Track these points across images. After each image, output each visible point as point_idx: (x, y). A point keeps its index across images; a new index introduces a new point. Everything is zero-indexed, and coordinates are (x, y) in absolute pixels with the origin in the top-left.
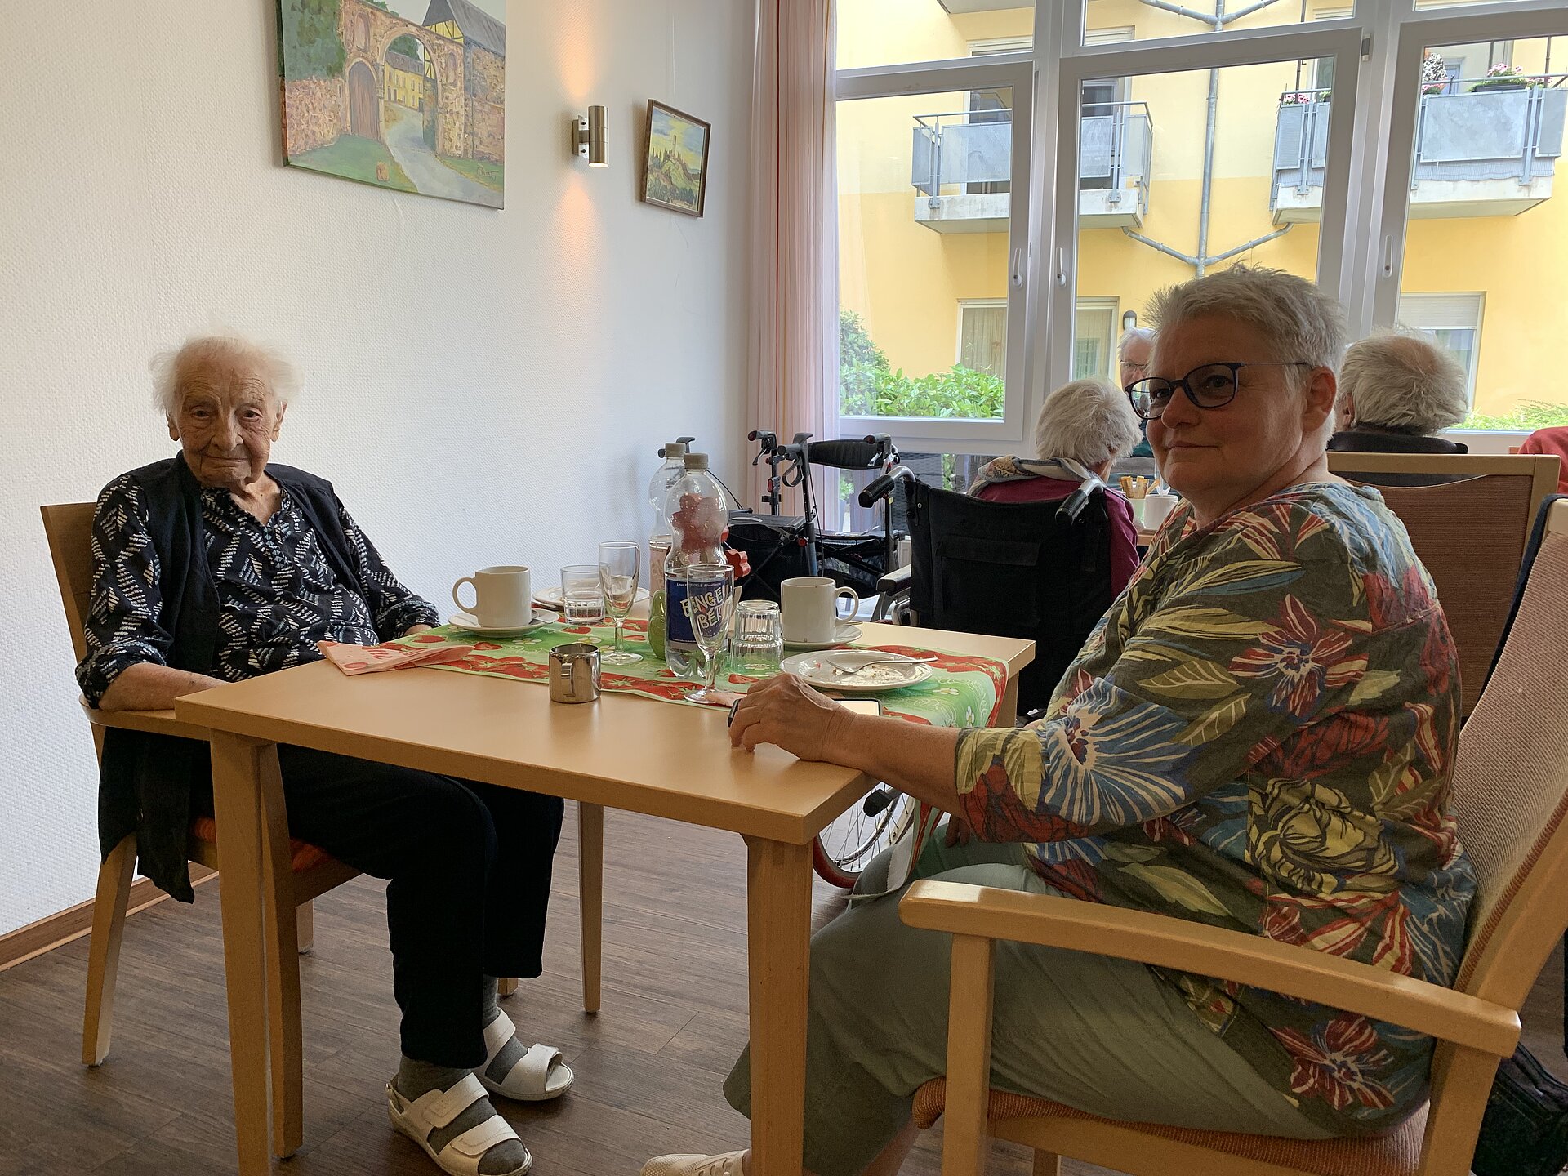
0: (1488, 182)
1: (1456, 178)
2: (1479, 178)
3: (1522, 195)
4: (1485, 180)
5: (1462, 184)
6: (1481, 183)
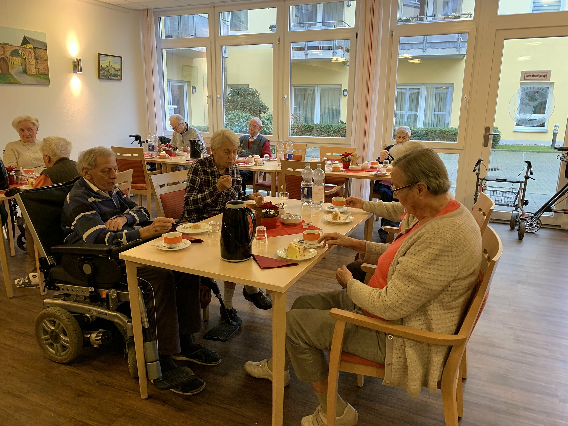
1: (438, 47)
2: (444, 47)
3: (457, 53)
5: (439, 50)
6: (445, 49)
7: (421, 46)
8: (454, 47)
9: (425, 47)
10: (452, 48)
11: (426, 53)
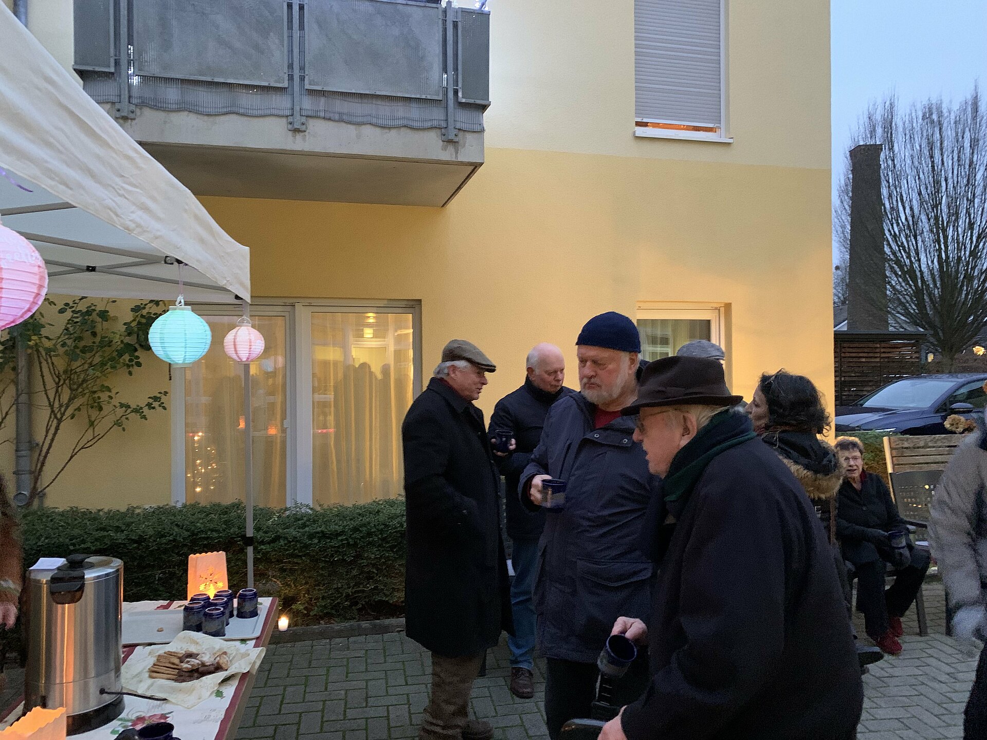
0: (402, 129)
1: (359, 120)
2: (390, 123)
3: (446, 155)
4: (398, 127)
5: (367, 130)
6: (393, 132)
7: (281, 103)
8: (432, 128)
9: (297, 108)
10: (424, 129)
11: (304, 139)
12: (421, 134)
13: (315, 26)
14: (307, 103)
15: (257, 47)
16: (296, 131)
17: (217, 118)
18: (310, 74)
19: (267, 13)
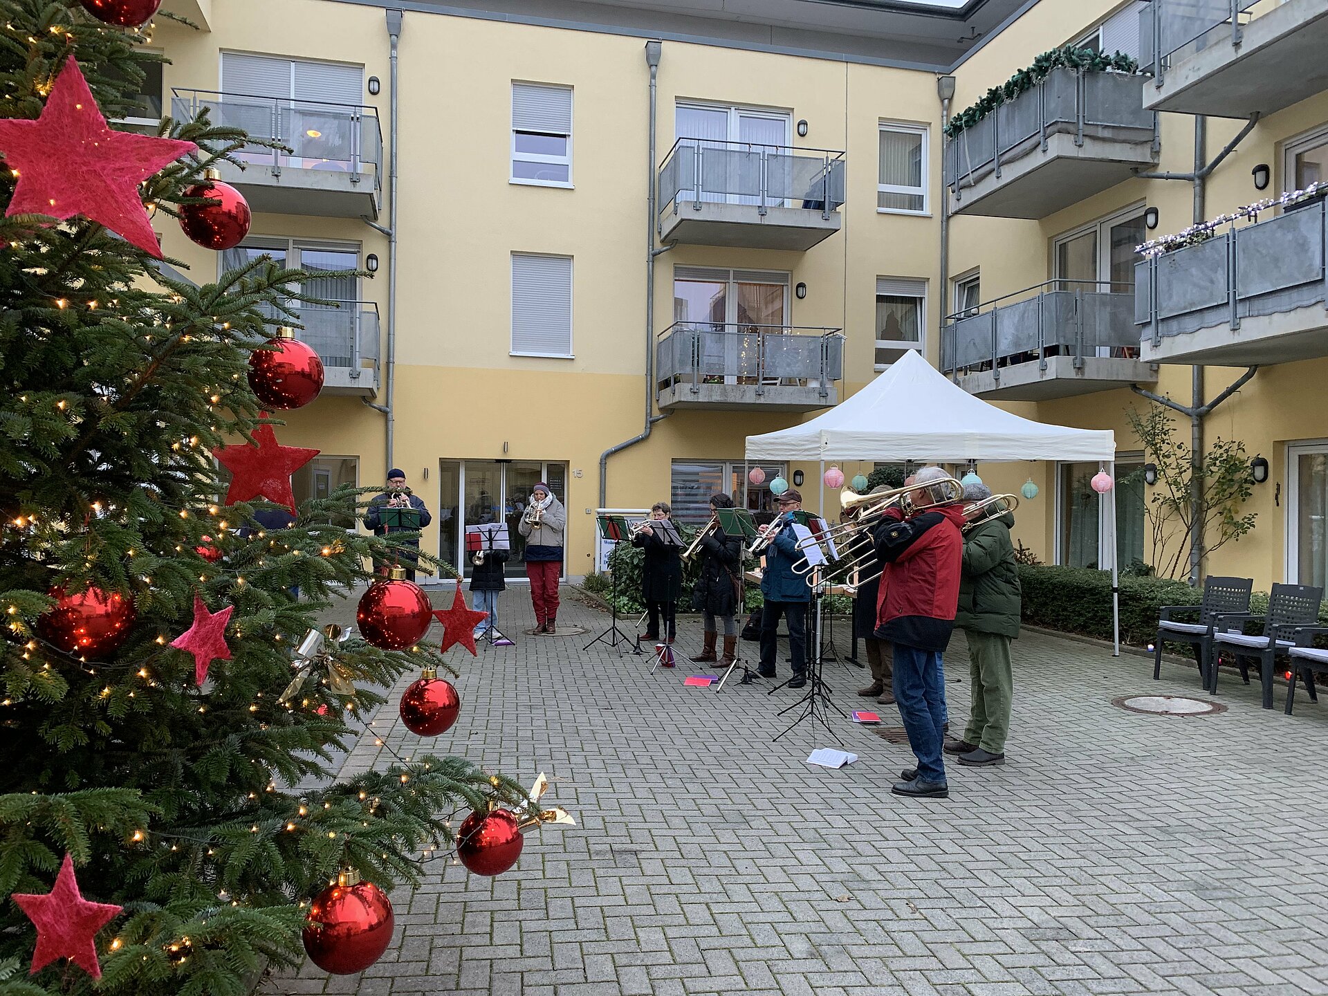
0: (1298, 310)
1: (1269, 311)
2: (1288, 308)
4: (1295, 309)
5: (1275, 317)
6: (1291, 313)
7: (1226, 313)
8: (1317, 302)
9: (1233, 315)
10: (1312, 305)
11: (1239, 334)
12: (1311, 309)
13: (1241, 254)
14: (1240, 308)
15: (1212, 282)
16: (1234, 330)
17: (1196, 334)
18: (1239, 286)
19: (1216, 256)
